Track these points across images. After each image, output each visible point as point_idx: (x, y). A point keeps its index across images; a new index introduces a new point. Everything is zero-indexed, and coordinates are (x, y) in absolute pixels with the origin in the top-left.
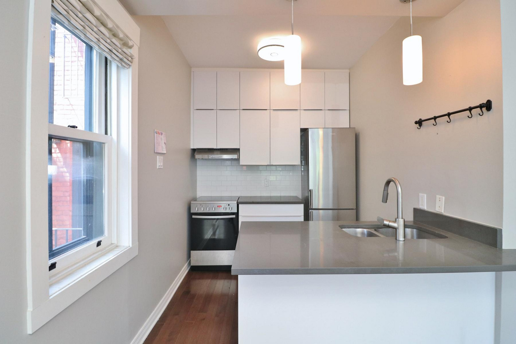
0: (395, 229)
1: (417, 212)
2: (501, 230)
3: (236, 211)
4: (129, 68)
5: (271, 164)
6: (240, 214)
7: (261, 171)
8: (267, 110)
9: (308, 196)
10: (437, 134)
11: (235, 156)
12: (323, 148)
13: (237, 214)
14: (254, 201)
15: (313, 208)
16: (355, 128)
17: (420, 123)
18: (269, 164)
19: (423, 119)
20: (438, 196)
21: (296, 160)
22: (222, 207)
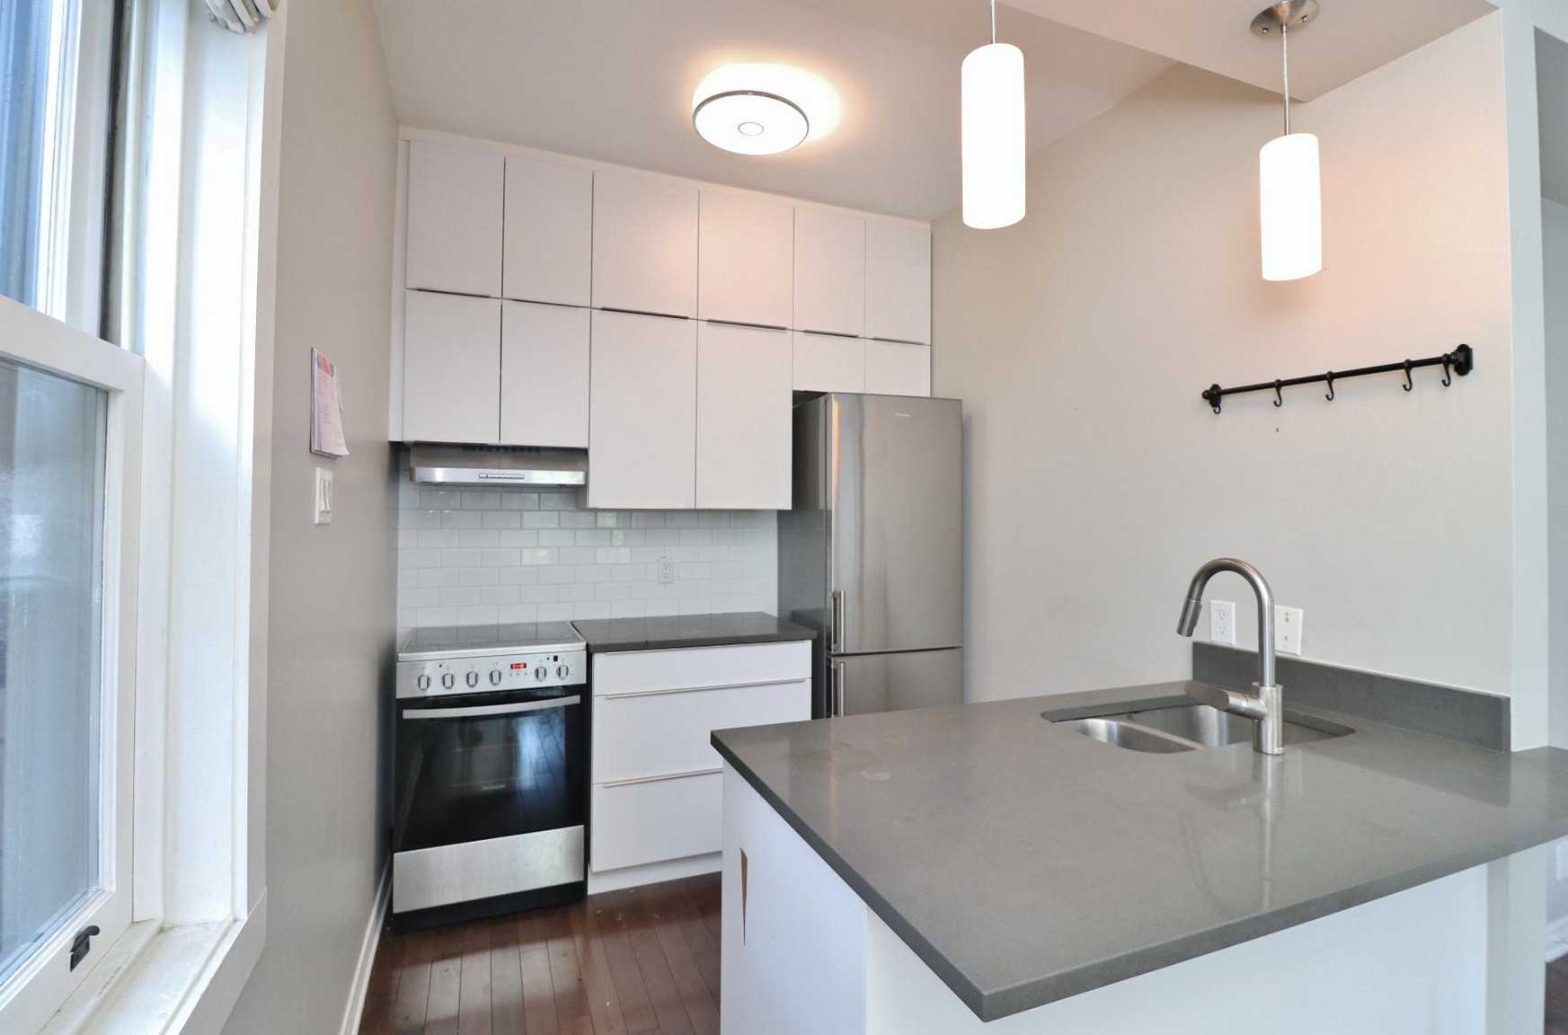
0: (1256, 719)
2: (1507, 701)
3: (583, 681)
5: (699, 507)
6: (597, 689)
7: (646, 528)
8: (685, 318)
10: (1277, 430)
11: (574, 478)
13: (585, 690)
14: (649, 640)
15: (847, 651)
16: (961, 400)
17: (1214, 396)
18: (693, 507)
19: (1224, 387)
21: (776, 493)
22: (531, 669)
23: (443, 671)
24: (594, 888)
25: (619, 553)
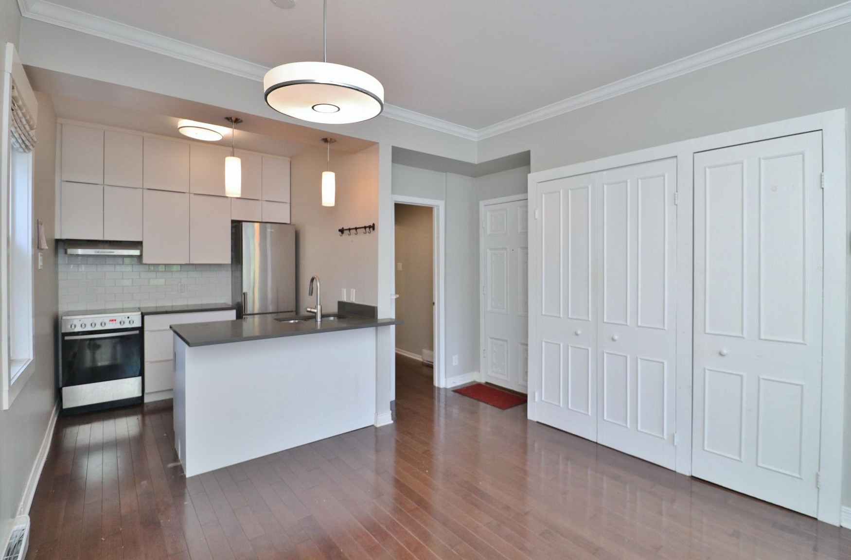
0: (315, 314)
1: (341, 305)
2: (377, 307)
3: (140, 326)
4: (29, 152)
5: (191, 263)
6: (146, 328)
7: (172, 271)
8: (185, 193)
9: (242, 302)
11: (136, 252)
12: (260, 245)
13: (141, 329)
15: (248, 313)
16: (295, 224)
17: (342, 231)
18: (188, 262)
19: (345, 228)
20: (352, 290)
21: (226, 258)
22: (118, 321)
23: (81, 323)
24: (147, 400)
25: (159, 281)
